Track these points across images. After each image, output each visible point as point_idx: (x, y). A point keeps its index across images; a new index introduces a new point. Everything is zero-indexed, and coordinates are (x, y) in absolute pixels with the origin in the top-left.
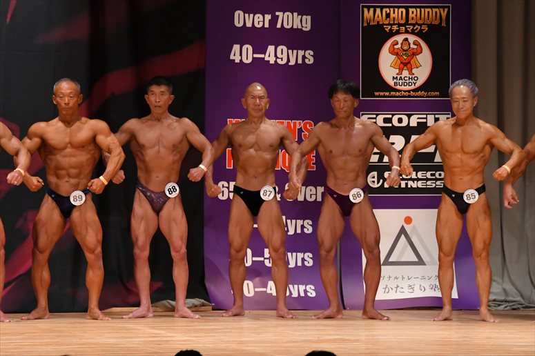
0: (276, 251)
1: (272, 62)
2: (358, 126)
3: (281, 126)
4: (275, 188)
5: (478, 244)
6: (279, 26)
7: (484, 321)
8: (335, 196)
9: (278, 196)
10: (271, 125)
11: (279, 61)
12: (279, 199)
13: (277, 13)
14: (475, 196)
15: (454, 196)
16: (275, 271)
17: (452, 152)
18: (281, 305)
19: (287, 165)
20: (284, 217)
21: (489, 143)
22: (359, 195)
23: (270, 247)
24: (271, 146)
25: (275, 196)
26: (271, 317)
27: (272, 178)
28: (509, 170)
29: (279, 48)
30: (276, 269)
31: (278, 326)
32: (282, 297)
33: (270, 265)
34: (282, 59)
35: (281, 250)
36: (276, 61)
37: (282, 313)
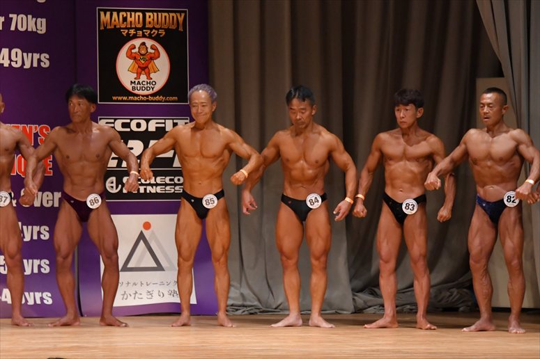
0: (12, 257)
1: (6, 65)
2: (95, 131)
3: (16, 130)
4: (10, 194)
5: (217, 249)
6: (13, 28)
7: (222, 326)
8: (72, 202)
9: (14, 202)
10: (7, 129)
11: (14, 64)
12: (14, 205)
13: (11, 16)
14: (214, 201)
15: (193, 201)
16: (11, 278)
17: (191, 156)
18: (17, 313)
19: (23, 170)
20: (20, 223)
21: (228, 147)
22: (96, 201)
23: (6, 254)
24: (7, 150)
25: (11, 202)
26: (5, 325)
27: (7, 184)
28: (246, 174)
29: (14, 51)
30: (12, 276)
31: (13, 334)
32: (17, 305)
33: (5, 272)
34: (16, 62)
35: (18, 257)
36: (10, 65)
37: (17, 321)
